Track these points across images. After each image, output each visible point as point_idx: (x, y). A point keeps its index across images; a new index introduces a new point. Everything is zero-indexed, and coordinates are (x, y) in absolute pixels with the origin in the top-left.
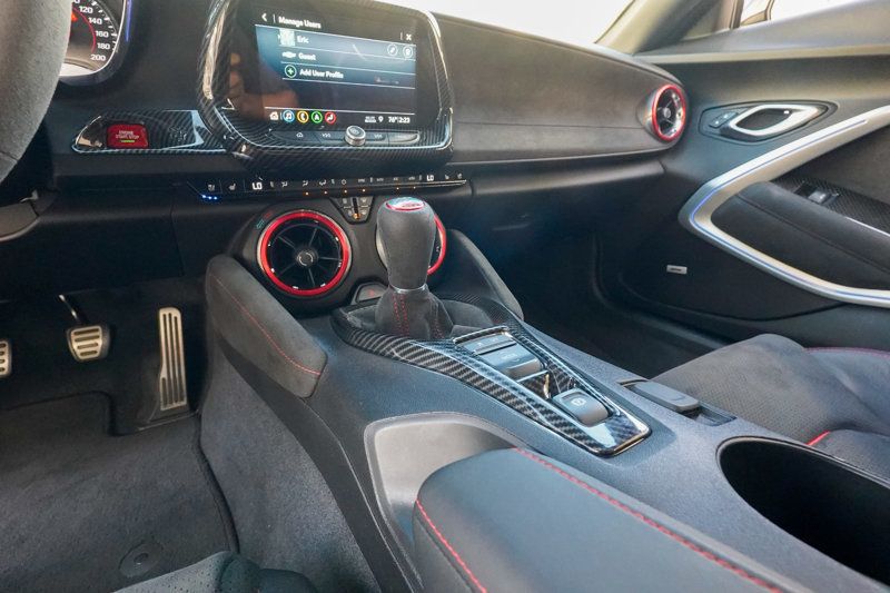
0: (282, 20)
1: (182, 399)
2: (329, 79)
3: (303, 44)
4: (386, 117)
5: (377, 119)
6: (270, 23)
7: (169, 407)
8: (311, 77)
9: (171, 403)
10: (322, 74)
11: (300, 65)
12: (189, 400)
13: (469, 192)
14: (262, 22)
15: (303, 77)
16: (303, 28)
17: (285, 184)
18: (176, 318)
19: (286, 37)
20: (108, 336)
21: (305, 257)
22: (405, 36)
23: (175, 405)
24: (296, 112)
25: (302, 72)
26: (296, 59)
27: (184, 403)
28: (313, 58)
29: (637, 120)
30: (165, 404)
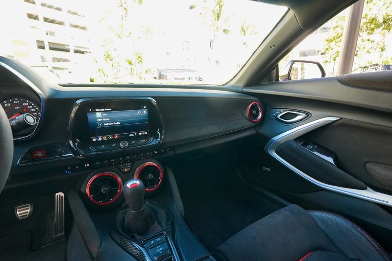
0: (96, 110)
1: (62, 232)
2: (115, 125)
3: (105, 116)
4: (138, 134)
5: (134, 134)
6: (92, 111)
7: (56, 236)
8: (108, 125)
9: (57, 234)
10: (112, 124)
11: (103, 122)
12: (65, 232)
13: (173, 153)
14: (90, 112)
15: (105, 126)
16: (105, 111)
17: (97, 163)
18: (62, 196)
19: (98, 115)
20: (32, 208)
21: (104, 190)
22: (143, 108)
23: (59, 234)
24: (102, 137)
25: (105, 124)
26: (103, 121)
27: (63, 233)
28: (109, 119)
29: (243, 115)
30: (55, 235)
